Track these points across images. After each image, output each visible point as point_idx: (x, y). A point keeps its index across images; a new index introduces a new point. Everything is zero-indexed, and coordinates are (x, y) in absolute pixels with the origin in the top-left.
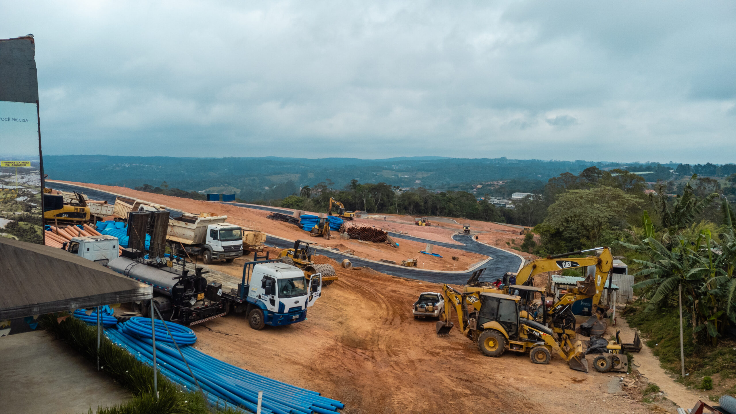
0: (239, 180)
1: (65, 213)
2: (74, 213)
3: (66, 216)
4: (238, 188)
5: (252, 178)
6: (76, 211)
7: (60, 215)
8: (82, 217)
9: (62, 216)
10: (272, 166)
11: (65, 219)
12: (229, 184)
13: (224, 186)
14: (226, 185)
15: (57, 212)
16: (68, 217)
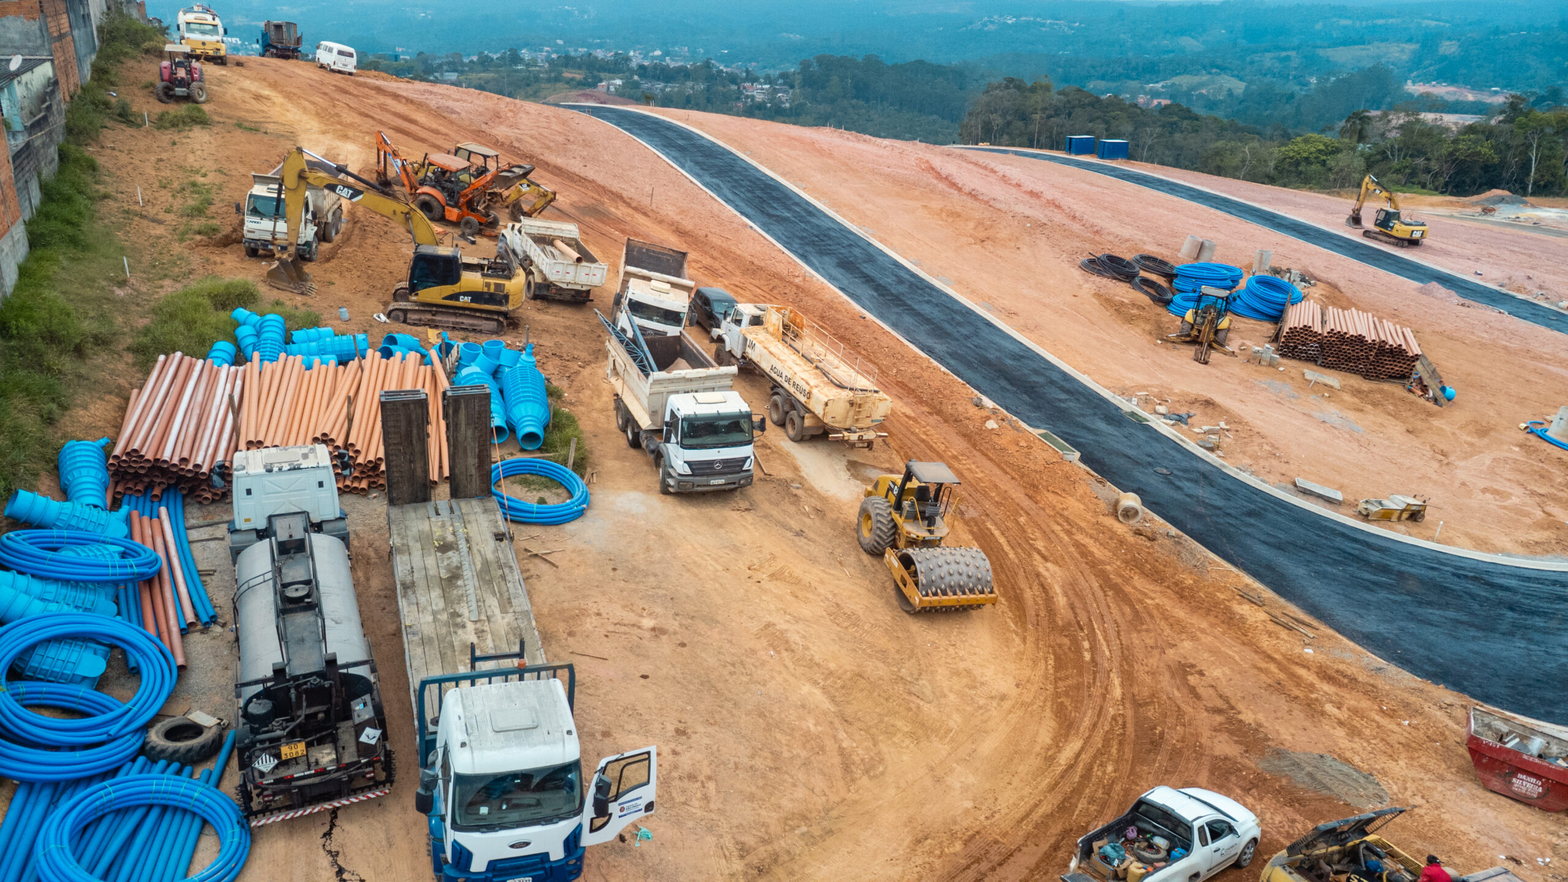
0: (1248, 59)
1: (465, 294)
2: (482, 293)
3: (468, 299)
4: (1241, 79)
5: (1284, 54)
6: (486, 290)
7: (455, 297)
8: (500, 303)
9: (458, 300)
10: (1344, 22)
11: (466, 305)
12: (1223, 69)
13: (1210, 73)
14: (1214, 71)
15: (449, 290)
16: (472, 301)
